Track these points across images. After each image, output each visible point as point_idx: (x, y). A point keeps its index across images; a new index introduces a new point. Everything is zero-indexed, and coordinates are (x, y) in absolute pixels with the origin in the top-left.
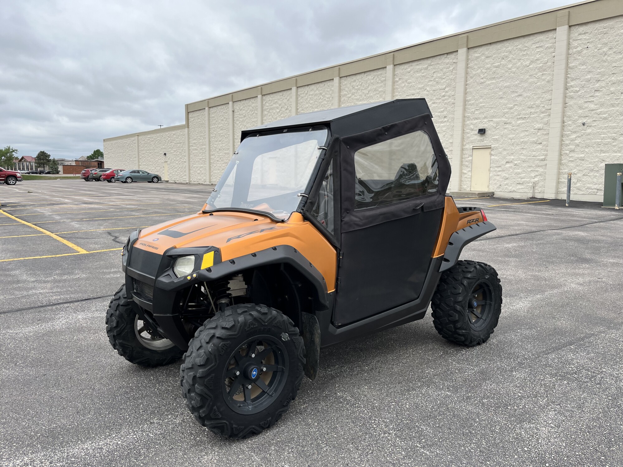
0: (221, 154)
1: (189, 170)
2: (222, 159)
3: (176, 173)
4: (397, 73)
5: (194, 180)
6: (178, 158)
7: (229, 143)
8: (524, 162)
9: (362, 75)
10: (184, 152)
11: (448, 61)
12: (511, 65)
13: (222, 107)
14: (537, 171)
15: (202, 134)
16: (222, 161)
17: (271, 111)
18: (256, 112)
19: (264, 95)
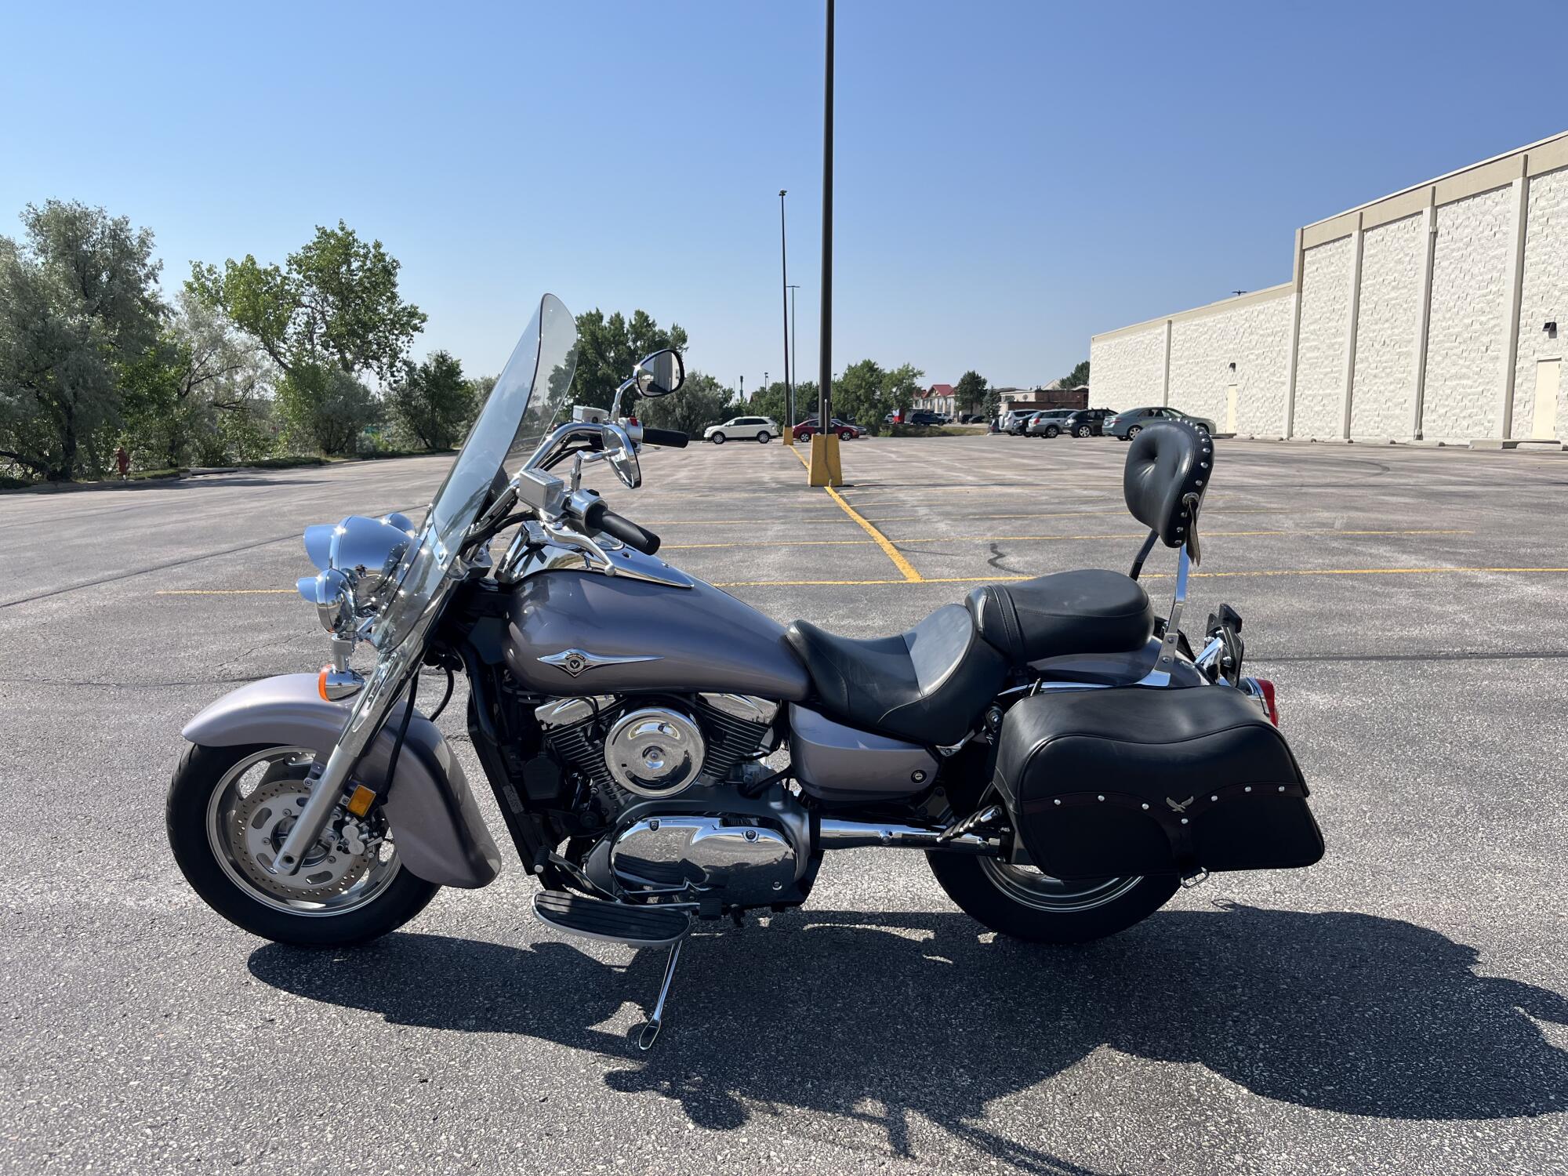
0: (1384, 358)
1: (1292, 404)
2: (1388, 370)
3: (1258, 414)
5: (1301, 433)
6: (1268, 374)
10: (1283, 358)
13: (1401, 224)
15: (1337, 307)
16: (1388, 375)
17: (1552, 222)
18: (1504, 228)
19: (1534, 177)
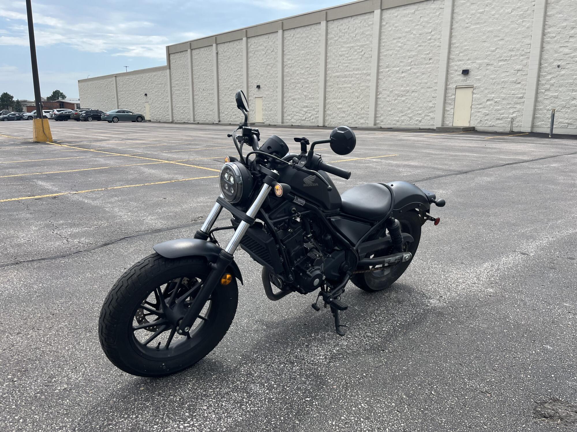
1: (172, 109)
2: (206, 99)
3: (159, 113)
4: (385, 18)
5: (177, 119)
6: (160, 98)
7: (213, 83)
8: (503, 99)
9: (349, 19)
10: (166, 93)
11: (435, 6)
12: (494, 12)
13: (205, 49)
14: (516, 108)
15: (185, 76)
17: (256, 53)
18: (241, 54)
19: (249, 38)
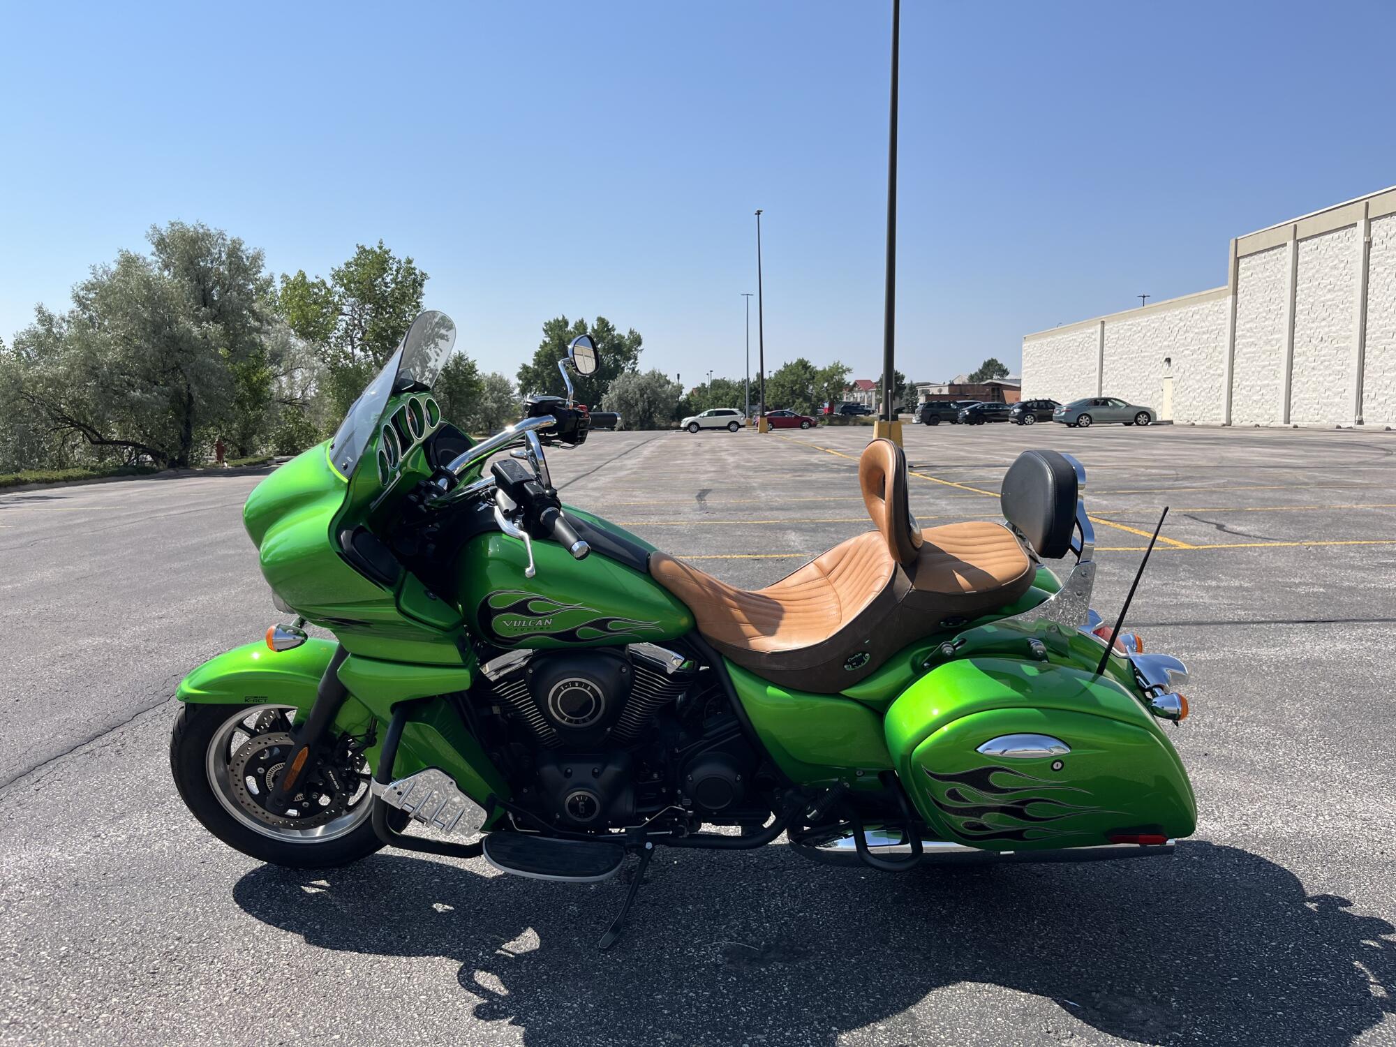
0: (1323, 353)
1: (1230, 394)
2: (1326, 363)
3: (1195, 403)
5: (1240, 419)
6: (1204, 367)
7: (1350, 323)
10: (1220, 353)
13: (1336, 235)
15: (1273, 307)
16: (1326, 368)
